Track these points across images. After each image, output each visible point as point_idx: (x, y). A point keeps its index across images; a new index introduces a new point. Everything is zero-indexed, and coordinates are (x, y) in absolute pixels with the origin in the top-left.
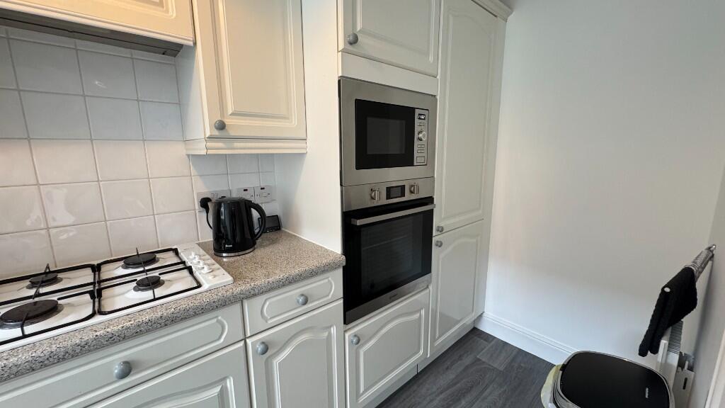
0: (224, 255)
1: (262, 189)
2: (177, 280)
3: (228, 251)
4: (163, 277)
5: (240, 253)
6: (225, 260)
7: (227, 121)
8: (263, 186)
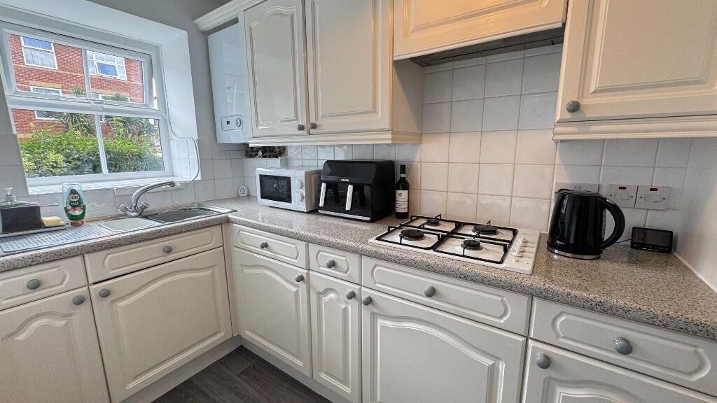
0: (556, 251)
1: (652, 190)
2: (493, 251)
3: (561, 248)
4: (482, 244)
5: (577, 256)
6: (555, 257)
7: (583, 102)
8: (654, 186)
